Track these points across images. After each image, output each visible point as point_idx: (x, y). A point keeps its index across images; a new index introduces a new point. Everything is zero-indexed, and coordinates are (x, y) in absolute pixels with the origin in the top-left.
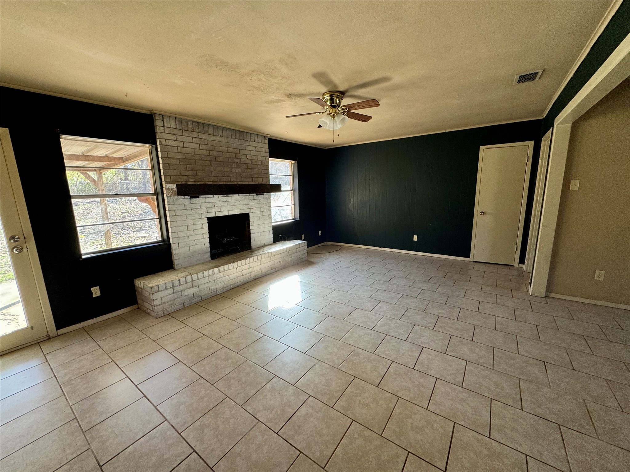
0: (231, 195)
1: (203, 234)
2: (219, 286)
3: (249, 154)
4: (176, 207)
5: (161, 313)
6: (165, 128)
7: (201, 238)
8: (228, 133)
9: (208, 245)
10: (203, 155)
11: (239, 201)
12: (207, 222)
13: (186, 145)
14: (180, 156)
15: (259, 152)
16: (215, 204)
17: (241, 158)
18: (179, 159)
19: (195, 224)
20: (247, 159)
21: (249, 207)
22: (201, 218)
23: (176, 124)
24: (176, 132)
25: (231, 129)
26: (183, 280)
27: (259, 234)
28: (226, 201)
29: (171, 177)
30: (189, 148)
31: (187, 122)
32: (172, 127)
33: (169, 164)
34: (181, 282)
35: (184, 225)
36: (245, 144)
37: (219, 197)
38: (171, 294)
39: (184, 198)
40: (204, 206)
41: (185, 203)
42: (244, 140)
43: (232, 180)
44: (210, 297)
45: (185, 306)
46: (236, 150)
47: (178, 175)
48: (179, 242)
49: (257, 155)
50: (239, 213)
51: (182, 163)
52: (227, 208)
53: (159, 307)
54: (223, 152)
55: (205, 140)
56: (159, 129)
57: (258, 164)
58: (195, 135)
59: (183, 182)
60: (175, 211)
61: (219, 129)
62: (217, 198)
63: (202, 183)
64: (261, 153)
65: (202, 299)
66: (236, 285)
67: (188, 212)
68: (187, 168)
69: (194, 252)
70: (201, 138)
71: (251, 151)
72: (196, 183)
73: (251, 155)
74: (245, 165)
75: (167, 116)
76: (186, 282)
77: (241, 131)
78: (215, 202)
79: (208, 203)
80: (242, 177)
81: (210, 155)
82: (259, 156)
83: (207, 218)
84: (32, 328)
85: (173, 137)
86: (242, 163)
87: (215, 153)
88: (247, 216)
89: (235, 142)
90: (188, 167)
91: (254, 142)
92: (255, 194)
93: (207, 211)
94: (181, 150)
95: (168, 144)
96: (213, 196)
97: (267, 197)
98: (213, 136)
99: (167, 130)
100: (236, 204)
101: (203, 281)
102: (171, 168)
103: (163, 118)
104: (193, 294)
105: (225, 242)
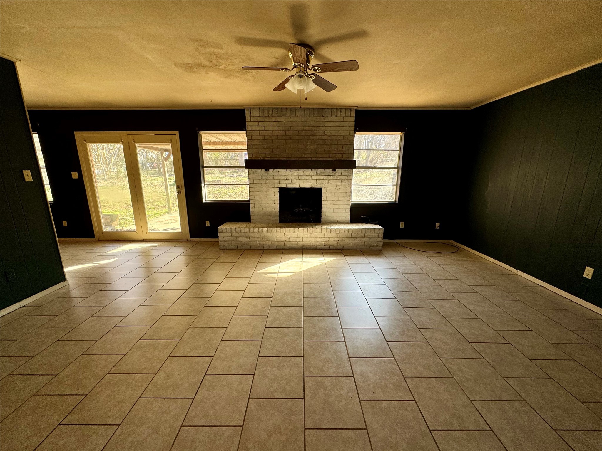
0: (303, 170)
1: (274, 200)
2: (266, 243)
3: (328, 130)
4: (255, 177)
5: (222, 247)
6: (251, 117)
7: (272, 203)
8: (305, 112)
9: (278, 210)
10: (280, 135)
11: (312, 176)
12: (278, 191)
13: (266, 128)
14: (261, 138)
15: (342, 126)
16: (287, 177)
17: (317, 134)
18: (259, 140)
19: (268, 192)
20: (326, 135)
21: (322, 183)
22: (273, 188)
23: (259, 113)
24: (259, 119)
25: (309, 109)
26: (238, 230)
27: (332, 210)
28: (298, 175)
29: (252, 155)
30: (268, 131)
31: (268, 110)
32: (256, 116)
33: (252, 145)
34: (237, 230)
35: (260, 191)
36: (324, 121)
37: (291, 171)
38: (229, 237)
39: (261, 171)
40: (276, 177)
41: (261, 175)
42: (323, 116)
43: (306, 156)
44: (257, 249)
45: (238, 249)
46: (313, 128)
47: (258, 153)
48: (255, 203)
49: (338, 130)
50: (311, 187)
51: (262, 143)
52: (298, 181)
53: (221, 242)
54: (298, 131)
55: (283, 122)
56: (247, 119)
57: (338, 139)
58: (274, 119)
59: (261, 158)
60: (254, 180)
61: (296, 111)
62: (289, 172)
63: (276, 159)
64: (344, 127)
65: (250, 248)
66: (282, 247)
67: (263, 182)
68: (265, 147)
69: (265, 213)
70: (279, 121)
71: (330, 126)
72: (272, 159)
73: (330, 130)
74: (321, 141)
75: (254, 108)
76: (240, 231)
77: (321, 108)
78: (287, 176)
79: (280, 176)
80: (317, 153)
81: (286, 135)
82: (340, 131)
83: (279, 188)
84: (182, 233)
85: (257, 124)
86: (319, 140)
87: (290, 133)
88: (319, 190)
89: (312, 121)
90: (267, 146)
91: (336, 117)
92: (331, 170)
93: (279, 182)
94: (262, 133)
95: (252, 129)
96: (285, 170)
97: (346, 173)
98: (290, 117)
99: (252, 119)
100: (307, 178)
101: (253, 235)
102: (253, 148)
103: (250, 110)
104: (245, 242)
105: (296, 211)
